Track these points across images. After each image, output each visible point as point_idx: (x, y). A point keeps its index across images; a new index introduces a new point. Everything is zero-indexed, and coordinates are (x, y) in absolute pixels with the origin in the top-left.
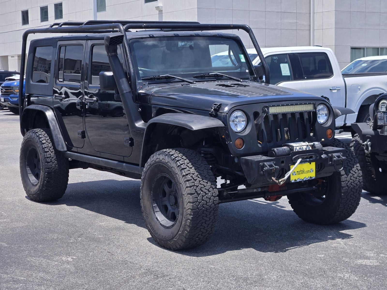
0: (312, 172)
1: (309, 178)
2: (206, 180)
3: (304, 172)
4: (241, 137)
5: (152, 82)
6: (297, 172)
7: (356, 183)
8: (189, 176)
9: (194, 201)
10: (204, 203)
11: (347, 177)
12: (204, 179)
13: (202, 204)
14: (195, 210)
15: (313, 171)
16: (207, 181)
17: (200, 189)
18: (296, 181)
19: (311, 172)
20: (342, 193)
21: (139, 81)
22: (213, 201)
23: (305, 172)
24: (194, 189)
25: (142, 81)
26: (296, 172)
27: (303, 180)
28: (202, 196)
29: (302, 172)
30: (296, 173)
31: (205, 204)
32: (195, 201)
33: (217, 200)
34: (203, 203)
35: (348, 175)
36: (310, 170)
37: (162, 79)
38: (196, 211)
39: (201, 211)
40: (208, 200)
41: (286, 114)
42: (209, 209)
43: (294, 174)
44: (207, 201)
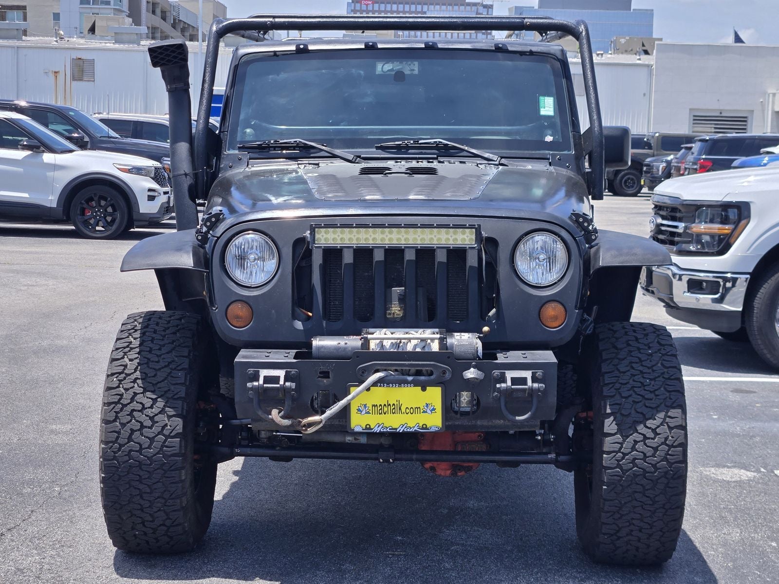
0: (429, 411)
1: (416, 428)
2: (153, 392)
3: (400, 409)
4: (244, 299)
5: (259, 155)
6: (374, 406)
7: (653, 463)
8: (115, 379)
9: (107, 440)
10: (134, 449)
11: (621, 440)
12: (149, 391)
13: (127, 450)
14: (109, 462)
15: (434, 409)
16: (154, 397)
17: (129, 413)
18: (370, 428)
19: (424, 412)
20: (603, 483)
21: (232, 152)
22: (159, 447)
23: (403, 409)
24: (115, 412)
25: (236, 152)
26: (369, 405)
27: (396, 429)
28: (131, 430)
29: (396, 408)
30: (371, 408)
31: (136, 451)
32: (110, 439)
33: (173, 444)
34: (130, 448)
35: (625, 437)
36: (422, 405)
37: (275, 150)
38: (110, 464)
39: (124, 467)
40: (146, 442)
41: (404, 249)
42: (147, 465)
43: (364, 412)
44: (142, 443)
